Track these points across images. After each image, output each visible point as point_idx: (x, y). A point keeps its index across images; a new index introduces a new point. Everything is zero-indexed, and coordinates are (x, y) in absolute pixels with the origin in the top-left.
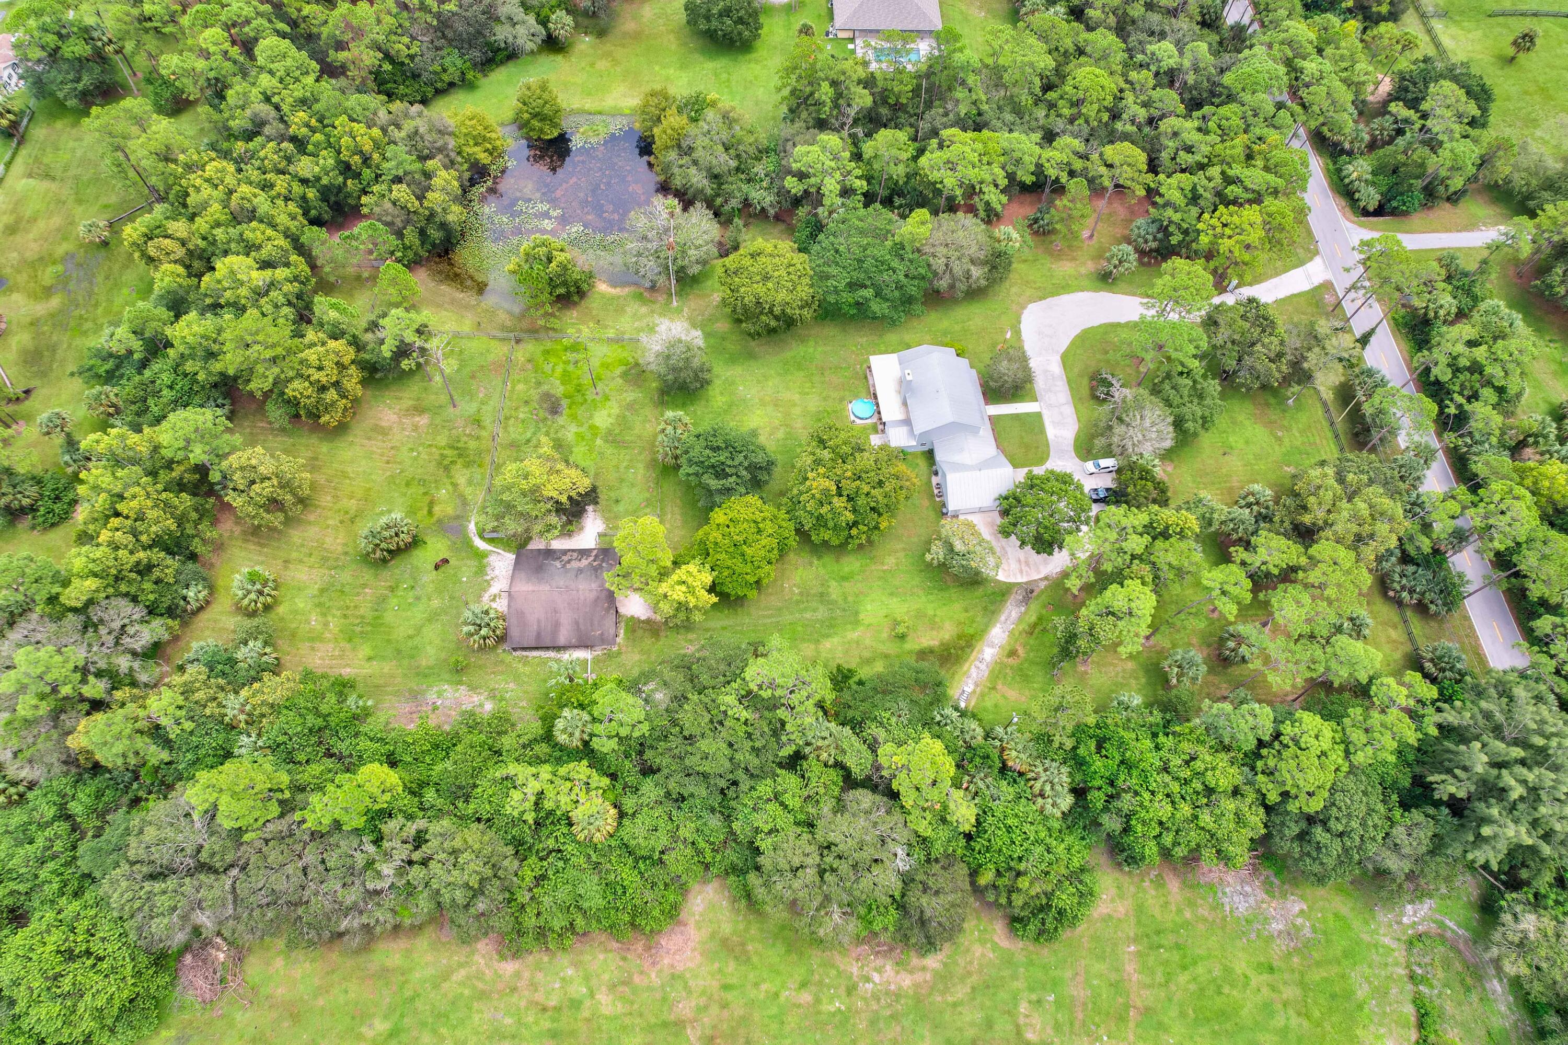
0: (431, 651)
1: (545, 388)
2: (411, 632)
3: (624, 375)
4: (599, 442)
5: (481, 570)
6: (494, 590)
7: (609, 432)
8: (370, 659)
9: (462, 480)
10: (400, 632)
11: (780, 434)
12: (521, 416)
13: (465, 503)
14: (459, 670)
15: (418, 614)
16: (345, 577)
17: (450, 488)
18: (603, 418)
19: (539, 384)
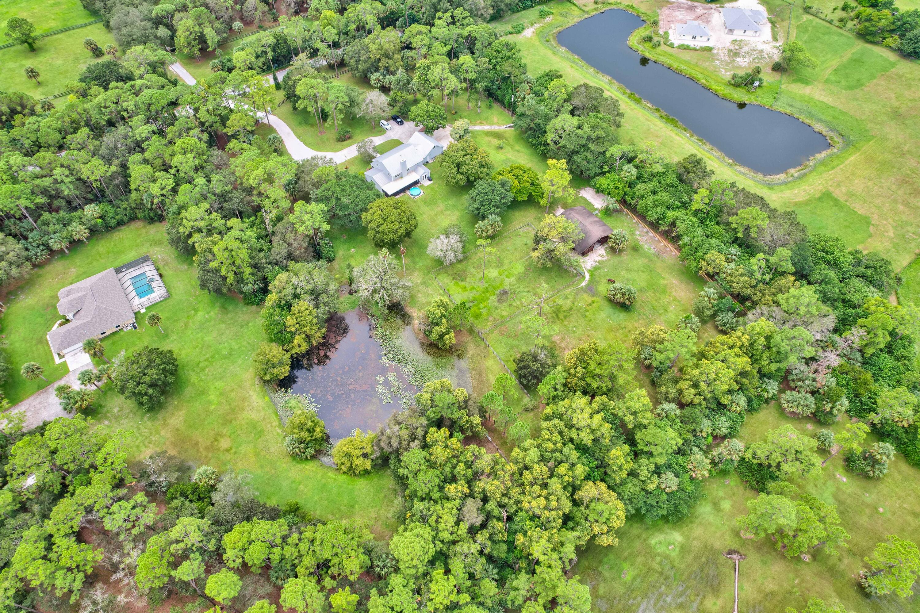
0: (640, 262)
1: (496, 304)
2: (641, 273)
3: (464, 280)
4: (505, 267)
5: (596, 268)
6: (600, 258)
7: (497, 267)
8: (663, 278)
9: (569, 302)
10: (645, 276)
11: (448, 212)
12: (519, 303)
13: (576, 294)
14: (636, 249)
15: (634, 276)
16: (647, 311)
17: (576, 304)
18: (493, 273)
19: (496, 308)
